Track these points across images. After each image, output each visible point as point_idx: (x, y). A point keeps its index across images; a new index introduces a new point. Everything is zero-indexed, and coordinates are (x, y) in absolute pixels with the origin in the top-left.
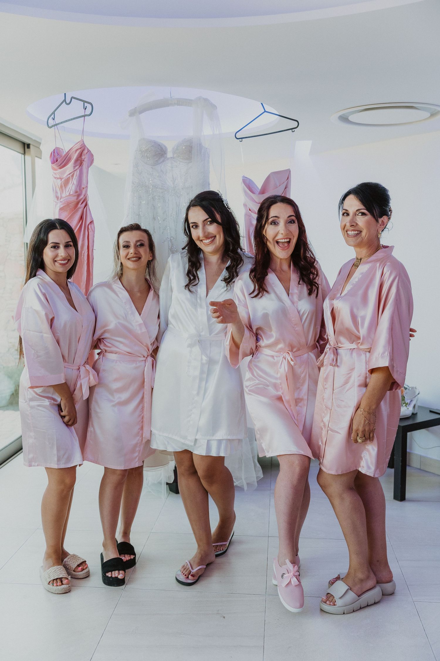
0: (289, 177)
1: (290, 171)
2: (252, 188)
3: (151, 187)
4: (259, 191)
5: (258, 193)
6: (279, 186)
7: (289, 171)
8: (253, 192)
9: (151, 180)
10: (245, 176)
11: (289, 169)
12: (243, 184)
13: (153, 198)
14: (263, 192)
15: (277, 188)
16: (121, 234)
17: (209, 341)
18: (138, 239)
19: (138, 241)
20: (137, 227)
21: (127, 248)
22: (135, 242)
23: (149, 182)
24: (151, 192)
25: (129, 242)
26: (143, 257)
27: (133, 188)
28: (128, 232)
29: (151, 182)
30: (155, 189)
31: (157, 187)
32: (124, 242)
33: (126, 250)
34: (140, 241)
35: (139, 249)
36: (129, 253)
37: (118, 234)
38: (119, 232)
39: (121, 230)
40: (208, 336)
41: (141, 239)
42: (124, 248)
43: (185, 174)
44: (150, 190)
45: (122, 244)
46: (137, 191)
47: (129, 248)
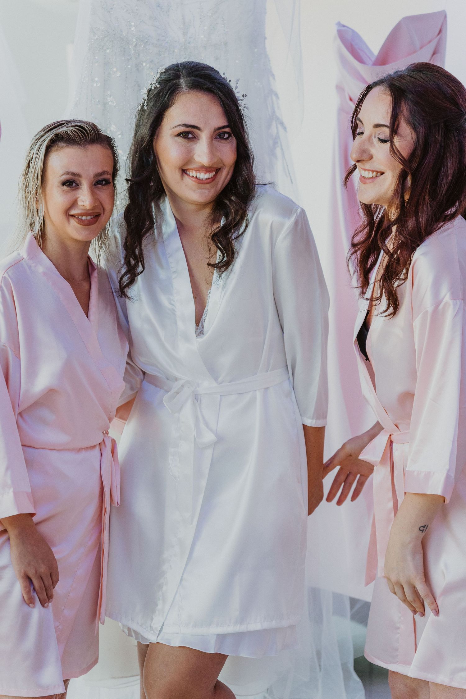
0: (443, 31)
1: (445, 17)
2: (359, 51)
3: (134, 40)
4: (373, 59)
5: (371, 63)
6: (421, 48)
7: (442, 17)
8: (360, 60)
9: (133, 24)
10: (343, 23)
11: (444, 11)
12: (339, 42)
13: (137, 65)
14: (382, 60)
15: (415, 52)
16: (54, 149)
17: (219, 396)
18: (100, 170)
19: (100, 175)
20: (96, 135)
21: (71, 187)
22: (92, 176)
23: (130, 29)
24: (133, 52)
25: (79, 175)
26: (106, 213)
27: (93, 42)
28: (75, 147)
29: (133, 29)
30: (143, 46)
31: (147, 42)
32: (68, 173)
33: (68, 192)
34: (103, 174)
35: (98, 192)
36: (78, 204)
37: (47, 146)
38: (48, 142)
39: (53, 138)
40: (215, 384)
41: (106, 170)
42: (63, 187)
43: (210, 14)
44: (130, 47)
45: (58, 176)
46: (100, 48)
47: (78, 189)
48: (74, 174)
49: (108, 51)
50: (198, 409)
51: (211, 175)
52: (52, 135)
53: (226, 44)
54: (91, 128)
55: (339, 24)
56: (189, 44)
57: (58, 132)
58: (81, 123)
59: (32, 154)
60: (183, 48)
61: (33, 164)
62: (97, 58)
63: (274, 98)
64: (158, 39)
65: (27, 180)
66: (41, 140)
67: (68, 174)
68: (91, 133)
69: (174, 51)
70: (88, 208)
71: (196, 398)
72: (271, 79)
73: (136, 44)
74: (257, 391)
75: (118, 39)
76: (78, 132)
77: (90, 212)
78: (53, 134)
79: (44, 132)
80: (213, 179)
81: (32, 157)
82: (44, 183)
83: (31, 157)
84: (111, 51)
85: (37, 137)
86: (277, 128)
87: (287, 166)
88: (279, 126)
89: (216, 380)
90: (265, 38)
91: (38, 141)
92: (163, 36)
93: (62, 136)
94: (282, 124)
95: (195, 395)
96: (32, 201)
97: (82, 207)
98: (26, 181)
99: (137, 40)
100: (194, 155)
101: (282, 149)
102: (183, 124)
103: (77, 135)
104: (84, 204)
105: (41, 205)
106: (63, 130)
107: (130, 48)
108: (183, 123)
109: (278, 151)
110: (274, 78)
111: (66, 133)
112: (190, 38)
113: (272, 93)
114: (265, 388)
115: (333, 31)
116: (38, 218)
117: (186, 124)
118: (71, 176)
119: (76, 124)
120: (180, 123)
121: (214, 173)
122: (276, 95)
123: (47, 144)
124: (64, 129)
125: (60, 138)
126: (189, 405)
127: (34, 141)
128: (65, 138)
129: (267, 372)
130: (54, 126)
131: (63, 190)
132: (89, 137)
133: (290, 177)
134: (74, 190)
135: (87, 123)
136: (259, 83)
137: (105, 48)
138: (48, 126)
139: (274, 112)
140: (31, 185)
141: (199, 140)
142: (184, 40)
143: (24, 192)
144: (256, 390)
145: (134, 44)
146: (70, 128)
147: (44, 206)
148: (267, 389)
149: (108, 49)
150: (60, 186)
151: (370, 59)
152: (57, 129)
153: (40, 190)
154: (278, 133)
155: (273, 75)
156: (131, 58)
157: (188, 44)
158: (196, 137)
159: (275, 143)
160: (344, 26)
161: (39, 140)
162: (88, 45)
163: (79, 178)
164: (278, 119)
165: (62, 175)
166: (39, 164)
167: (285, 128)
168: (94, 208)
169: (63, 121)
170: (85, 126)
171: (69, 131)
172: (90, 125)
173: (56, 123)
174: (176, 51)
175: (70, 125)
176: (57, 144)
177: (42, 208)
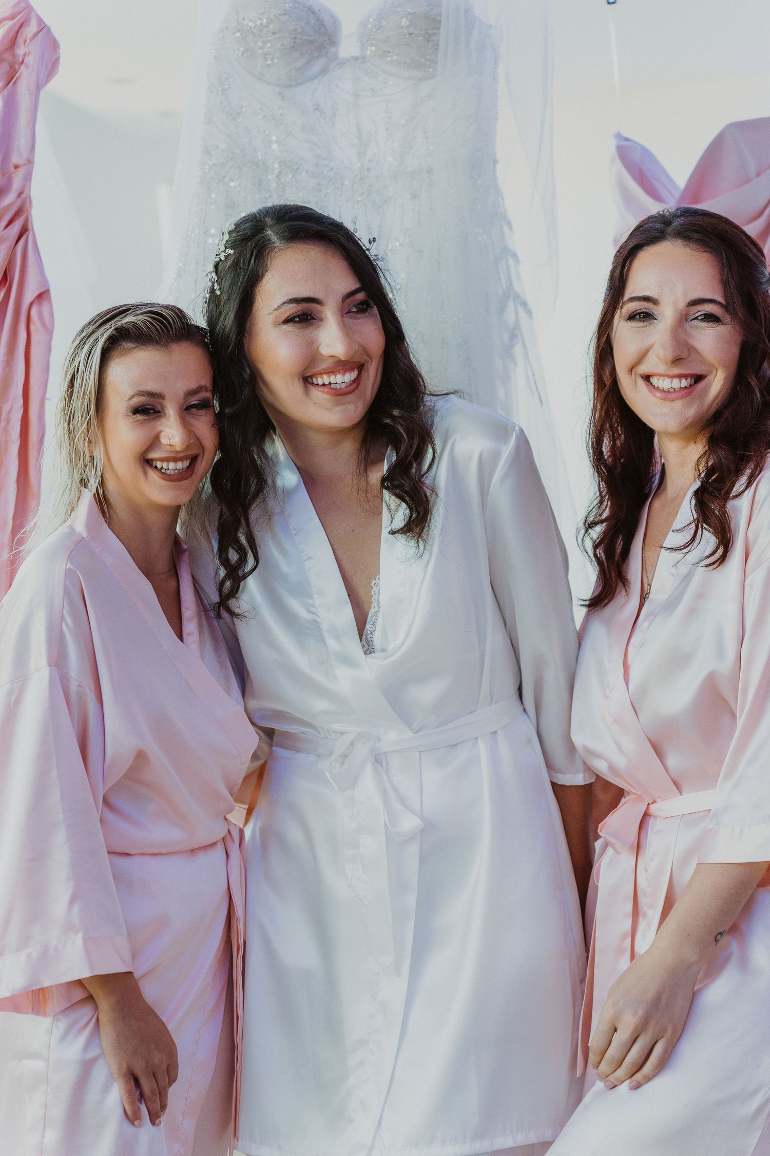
2: (652, 180)
5: (673, 200)
6: (759, 174)
8: (655, 195)
10: (626, 134)
12: (619, 165)
14: (695, 193)
15: (748, 181)
16: (114, 353)
17: (417, 753)
18: (193, 385)
19: (195, 394)
20: (184, 328)
21: (148, 415)
22: (182, 395)
23: (269, 147)
24: (274, 185)
25: (160, 396)
26: (206, 454)
27: (207, 170)
28: (151, 348)
29: (274, 146)
30: (290, 176)
31: (297, 168)
32: (141, 393)
33: (143, 423)
34: (200, 391)
35: (193, 421)
36: (161, 443)
37: (103, 348)
38: (105, 342)
39: (113, 335)
40: (409, 734)
41: (204, 384)
42: (135, 416)
43: (404, 122)
44: (270, 177)
45: (126, 399)
46: (219, 180)
47: (159, 418)
48: (151, 395)
49: (232, 184)
50: (385, 778)
51: (354, 374)
52: (110, 331)
53: (430, 171)
54: (175, 316)
55: (619, 136)
56: (368, 171)
57: (119, 324)
58: (157, 308)
59: (76, 363)
60: (359, 177)
61: (79, 380)
62: (213, 195)
63: (510, 260)
64: (317, 164)
65: (70, 408)
66: (91, 340)
67: (142, 395)
68: (176, 322)
69: (342, 184)
70: (178, 449)
71: (378, 759)
72: (506, 229)
73: (280, 172)
74: (479, 739)
75: (249, 165)
76: (154, 323)
77: (182, 455)
78: (113, 328)
79: (94, 326)
80: (357, 381)
81: (78, 369)
82: (100, 412)
83: (76, 368)
84: (237, 184)
85: (83, 335)
86: (516, 312)
87: (533, 375)
88: (520, 308)
89: (409, 723)
90: (495, 162)
91: (85, 342)
92: (324, 159)
93: (129, 331)
94: (524, 304)
95: (375, 755)
96: (81, 442)
97: (168, 448)
98: (70, 410)
99: (281, 166)
100: (319, 346)
101: (524, 347)
102: (291, 300)
103: (153, 328)
104: (172, 442)
105: (97, 450)
106: (129, 321)
107: (270, 180)
108: (290, 298)
109: (518, 350)
110: (511, 228)
111: (134, 324)
112: (370, 161)
113: (507, 252)
114: (491, 733)
115: (610, 147)
116: (93, 472)
117: (295, 298)
118: (148, 398)
119: (149, 309)
120: (285, 299)
121: (356, 372)
122: (515, 256)
123: (104, 345)
124: (129, 319)
125: (125, 333)
126: (369, 772)
127: (77, 342)
128: (133, 335)
129: (490, 705)
130: (111, 316)
131: (136, 420)
132: (172, 329)
133: (539, 394)
134: (153, 419)
135: (167, 307)
136: (485, 237)
137: (227, 179)
138: (100, 316)
139: (510, 285)
140: (78, 415)
141: (321, 320)
142: (359, 165)
143: (66, 429)
144: (477, 738)
145: (276, 171)
146: (140, 317)
147: (102, 452)
148: (495, 732)
149: (232, 180)
150: (130, 414)
151: (673, 196)
152: (117, 319)
153: (94, 422)
154: (517, 320)
155: (509, 224)
156: (271, 195)
157: (366, 173)
158: (315, 317)
159: (513, 336)
160: (627, 140)
161: (87, 339)
162: (200, 174)
163: (161, 401)
164: (517, 296)
165: (132, 397)
166: (91, 378)
167: (529, 313)
168: (188, 447)
169: (126, 305)
170: (165, 313)
171: (138, 322)
172: (173, 311)
173: (113, 311)
174: (347, 183)
175: (139, 312)
176: (121, 345)
177: (99, 453)
